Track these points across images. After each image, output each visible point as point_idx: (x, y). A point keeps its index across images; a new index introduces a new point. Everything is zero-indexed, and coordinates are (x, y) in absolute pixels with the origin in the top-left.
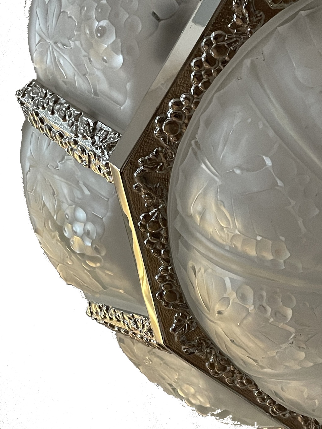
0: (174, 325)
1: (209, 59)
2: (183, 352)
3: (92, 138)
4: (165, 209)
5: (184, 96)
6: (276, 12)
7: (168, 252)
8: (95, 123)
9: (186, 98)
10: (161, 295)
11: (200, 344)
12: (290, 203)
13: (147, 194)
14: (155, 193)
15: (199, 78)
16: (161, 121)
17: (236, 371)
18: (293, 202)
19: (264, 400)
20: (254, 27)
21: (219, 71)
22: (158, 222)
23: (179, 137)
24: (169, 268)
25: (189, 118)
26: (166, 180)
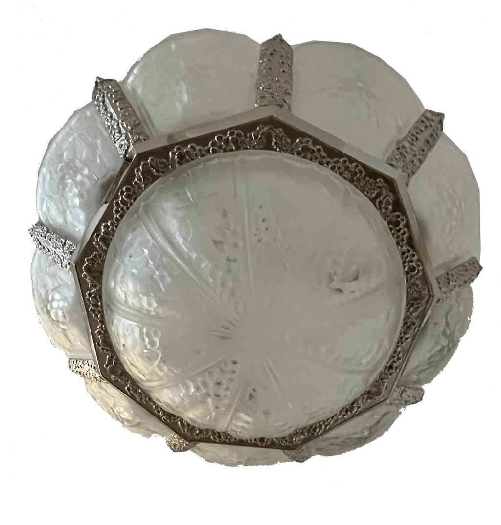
0: (106, 363)
1: (123, 201)
2: (112, 380)
3: (63, 248)
4: (100, 289)
5: (110, 222)
6: (158, 177)
7: (102, 316)
8: (65, 241)
9: (111, 224)
10: (98, 343)
11: (121, 375)
12: (156, 274)
13: (90, 280)
14: (95, 279)
15: (117, 212)
16: (97, 236)
17: (142, 393)
18: (157, 273)
19: (159, 412)
20: (146, 186)
21: (128, 208)
22: (96, 298)
23: (107, 246)
24: (103, 326)
25: (113, 235)
26: (101, 272)
